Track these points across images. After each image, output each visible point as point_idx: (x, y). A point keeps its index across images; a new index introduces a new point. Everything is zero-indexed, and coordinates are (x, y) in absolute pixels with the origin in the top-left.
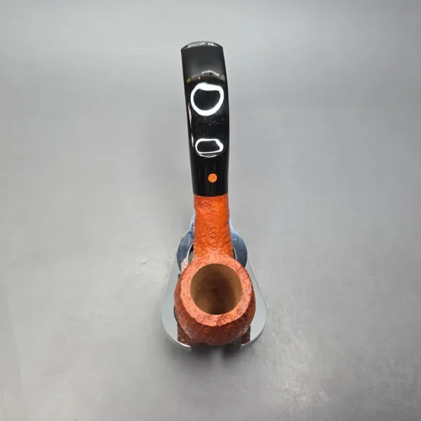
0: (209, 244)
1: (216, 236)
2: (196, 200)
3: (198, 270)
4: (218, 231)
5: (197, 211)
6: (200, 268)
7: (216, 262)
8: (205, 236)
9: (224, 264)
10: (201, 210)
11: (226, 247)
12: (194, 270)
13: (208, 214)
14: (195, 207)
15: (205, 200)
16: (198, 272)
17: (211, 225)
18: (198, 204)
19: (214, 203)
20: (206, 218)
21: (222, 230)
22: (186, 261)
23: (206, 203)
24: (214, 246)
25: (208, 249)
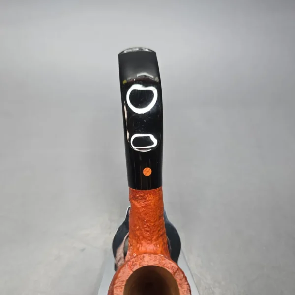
0: (144, 238)
1: (151, 230)
2: (131, 193)
4: (153, 224)
5: (133, 204)
7: (152, 263)
8: (139, 229)
9: (160, 266)
10: (136, 203)
11: (160, 240)
12: (127, 273)
13: (143, 207)
14: (130, 200)
15: (141, 193)
16: (132, 275)
17: (146, 218)
18: (133, 198)
19: (150, 197)
20: (141, 211)
21: (157, 223)
23: (141, 196)
24: (149, 240)
25: (143, 242)
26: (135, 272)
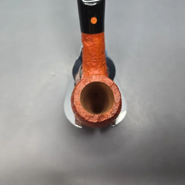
0: (93, 67)
1: (96, 61)
2: (83, 36)
3: (85, 86)
4: (97, 57)
5: (84, 45)
6: (86, 84)
7: (97, 80)
8: (89, 61)
9: (102, 82)
10: (86, 44)
11: (103, 68)
12: (82, 86)
13: (91, 46)
14: (83, 41)
15: (89, 37)
16: (85, 87)
17: (93, 54)
18: (84, 40)
19: (96, 39)
20: (90, 48)
21: (100, 57)
22: (78, 76)
23: (89, 39)
24: (95, 67)
25: (91, 69)
26: (86, 86)
